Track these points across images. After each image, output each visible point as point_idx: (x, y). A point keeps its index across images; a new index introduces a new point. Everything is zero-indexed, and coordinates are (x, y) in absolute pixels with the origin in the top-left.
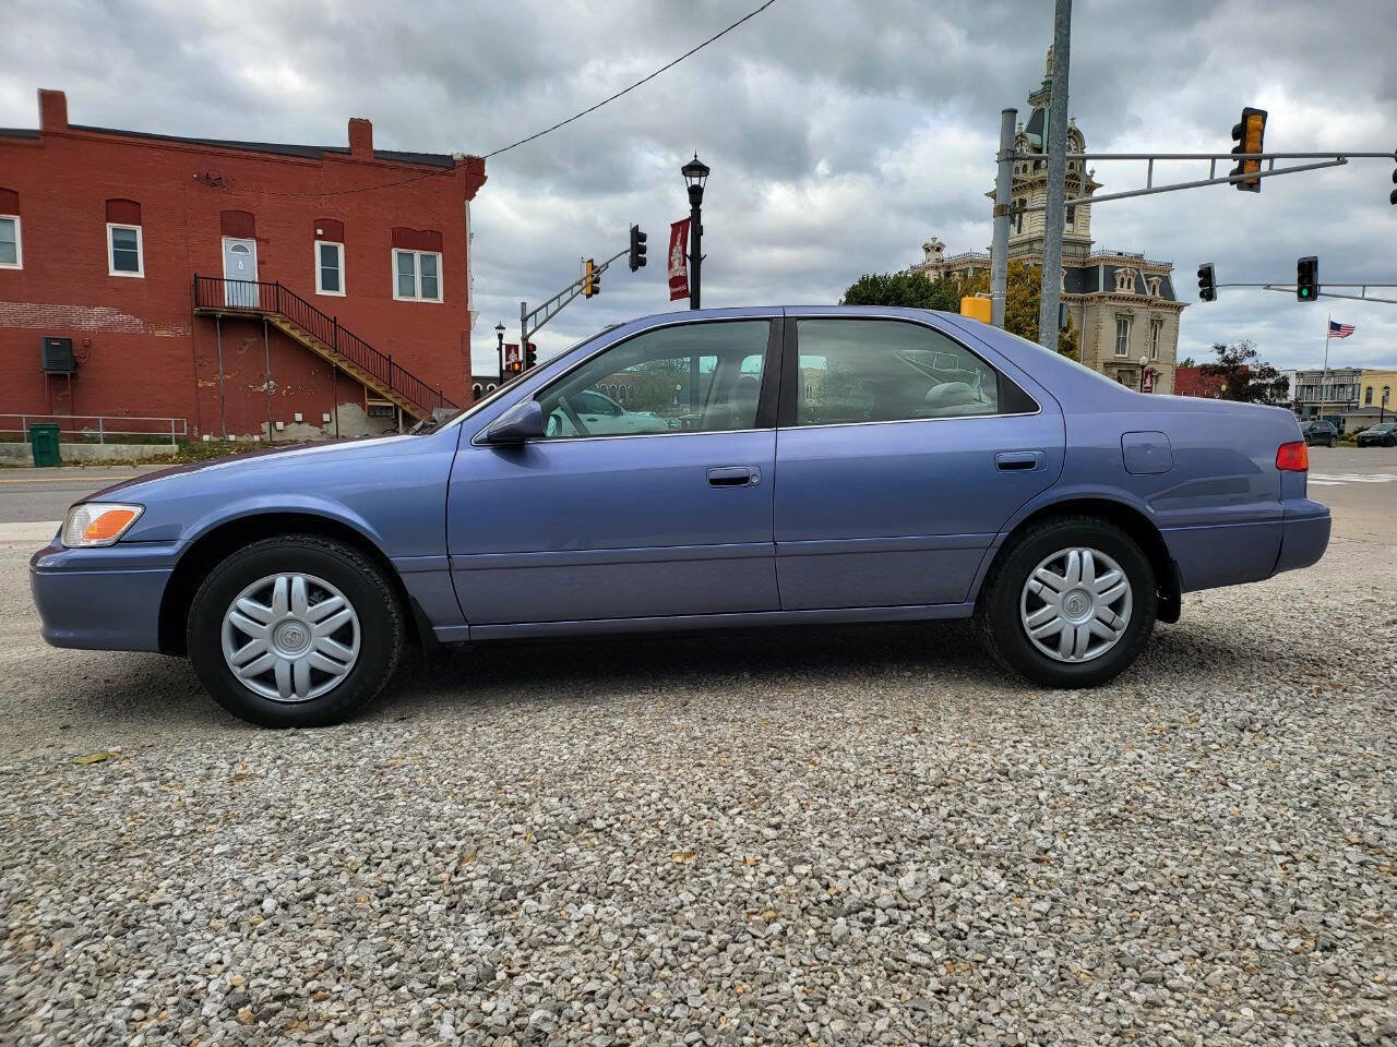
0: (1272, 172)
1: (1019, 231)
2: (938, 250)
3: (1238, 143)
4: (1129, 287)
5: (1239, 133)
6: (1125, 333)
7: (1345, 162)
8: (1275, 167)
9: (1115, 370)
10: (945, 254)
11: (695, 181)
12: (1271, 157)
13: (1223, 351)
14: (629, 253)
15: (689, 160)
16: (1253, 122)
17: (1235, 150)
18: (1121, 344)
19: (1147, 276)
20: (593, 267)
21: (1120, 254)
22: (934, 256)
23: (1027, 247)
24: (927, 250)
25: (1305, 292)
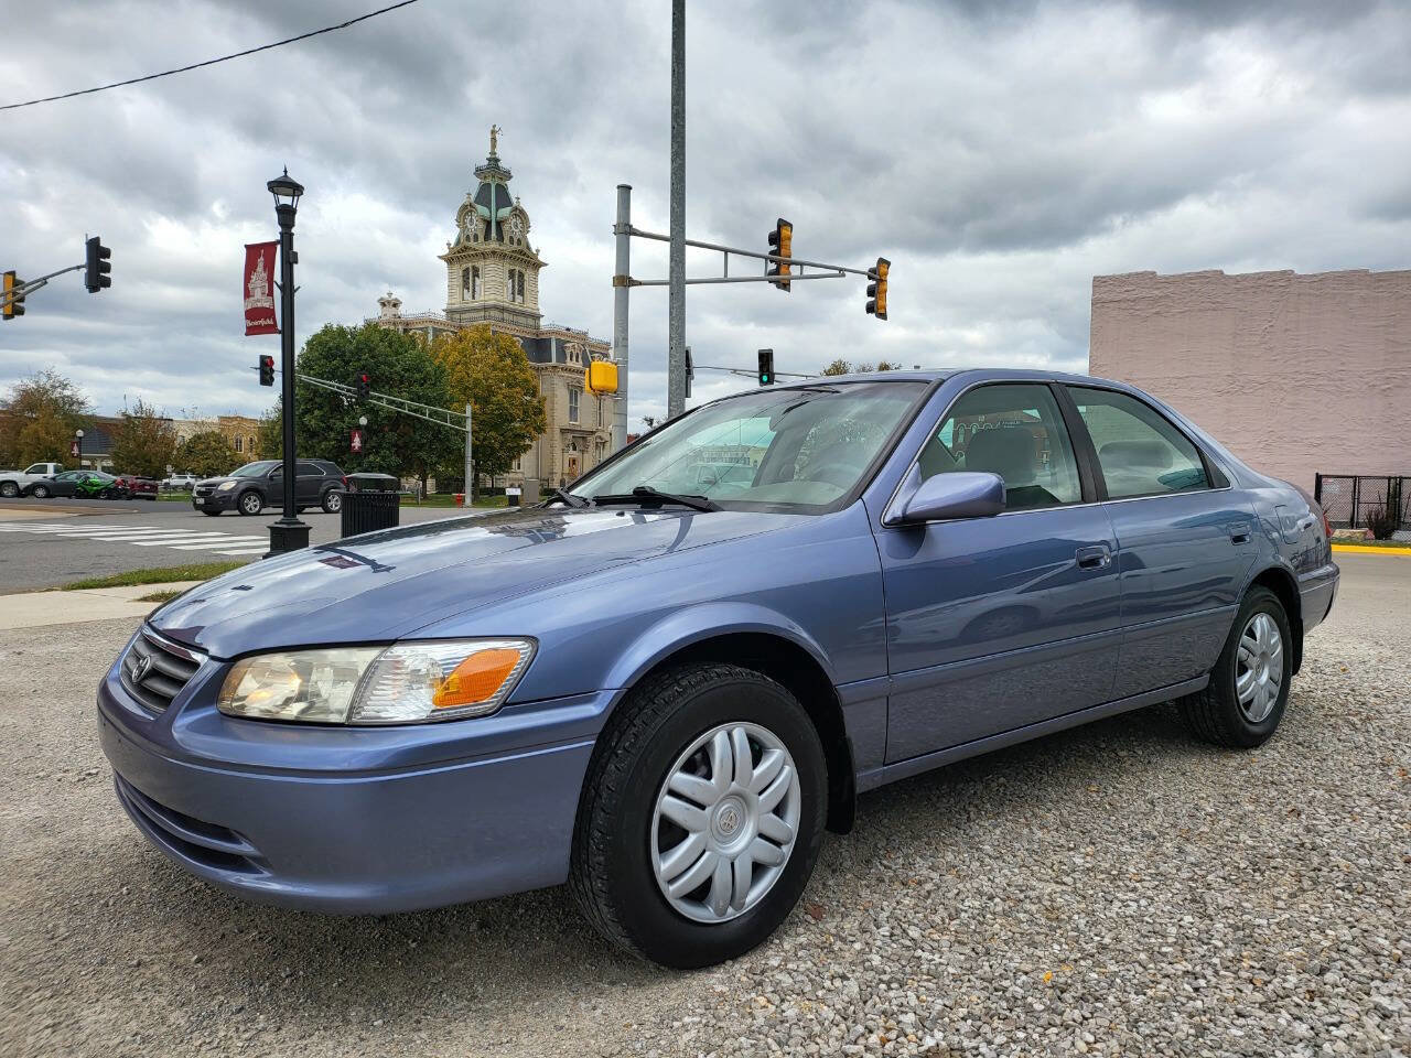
0: (802, 277)
1: (474, 297)
2: (395, 305)
3: (774, 248)
4: (577, 361)
5: (775, 239)
6: (576, 400)
7: (844, 275)
8: (805, 273)
9: (570, 436)
10: (402, 310)
11: (285, 200)
12: (801, 264)
13: (651, 424)
14: (84, 270)
15: (277, 175)
16: (785, 232)
17: (772, 253)
18: (573, 411)
19: (592, 352)
20: (16, 283)
21: (568, 329)
22: (390, 311)
23: (482, 314)
24: (383, 305)
25: (765, 378)
